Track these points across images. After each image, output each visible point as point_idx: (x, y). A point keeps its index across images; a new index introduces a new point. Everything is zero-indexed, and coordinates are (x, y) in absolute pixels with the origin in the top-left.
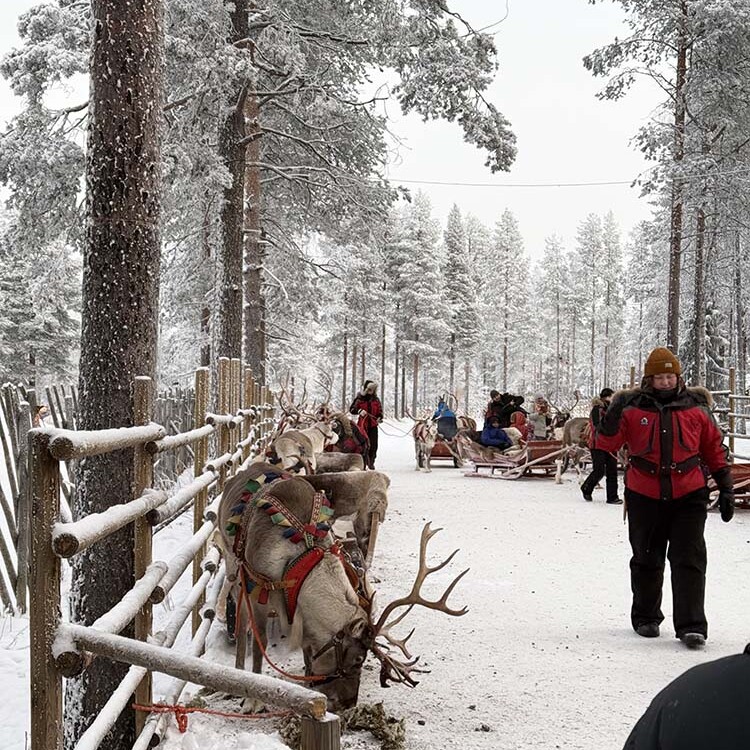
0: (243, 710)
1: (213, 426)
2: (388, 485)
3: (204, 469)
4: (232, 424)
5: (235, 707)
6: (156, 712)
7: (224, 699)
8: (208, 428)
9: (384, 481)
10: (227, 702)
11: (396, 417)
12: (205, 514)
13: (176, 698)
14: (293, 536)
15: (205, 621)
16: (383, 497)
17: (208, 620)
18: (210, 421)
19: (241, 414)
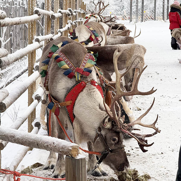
0: (53, 175)
1: (39, 15)
2: (145, 52)
3: (34, 41)
4: (53, 17)
5: (49, 173)
6: (3, 173)
7: (44, 169)
8: (35, 16)
9: (142, 50)
10: (45, 171)
11: (163, 19)
12: (34, 67)
13: (15, 167)
14: (69, 74)
15: (35, 129)
16: (142, 59)
17: (37, 128)
18: (37, 12)
19: (60, 12)
